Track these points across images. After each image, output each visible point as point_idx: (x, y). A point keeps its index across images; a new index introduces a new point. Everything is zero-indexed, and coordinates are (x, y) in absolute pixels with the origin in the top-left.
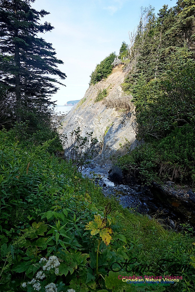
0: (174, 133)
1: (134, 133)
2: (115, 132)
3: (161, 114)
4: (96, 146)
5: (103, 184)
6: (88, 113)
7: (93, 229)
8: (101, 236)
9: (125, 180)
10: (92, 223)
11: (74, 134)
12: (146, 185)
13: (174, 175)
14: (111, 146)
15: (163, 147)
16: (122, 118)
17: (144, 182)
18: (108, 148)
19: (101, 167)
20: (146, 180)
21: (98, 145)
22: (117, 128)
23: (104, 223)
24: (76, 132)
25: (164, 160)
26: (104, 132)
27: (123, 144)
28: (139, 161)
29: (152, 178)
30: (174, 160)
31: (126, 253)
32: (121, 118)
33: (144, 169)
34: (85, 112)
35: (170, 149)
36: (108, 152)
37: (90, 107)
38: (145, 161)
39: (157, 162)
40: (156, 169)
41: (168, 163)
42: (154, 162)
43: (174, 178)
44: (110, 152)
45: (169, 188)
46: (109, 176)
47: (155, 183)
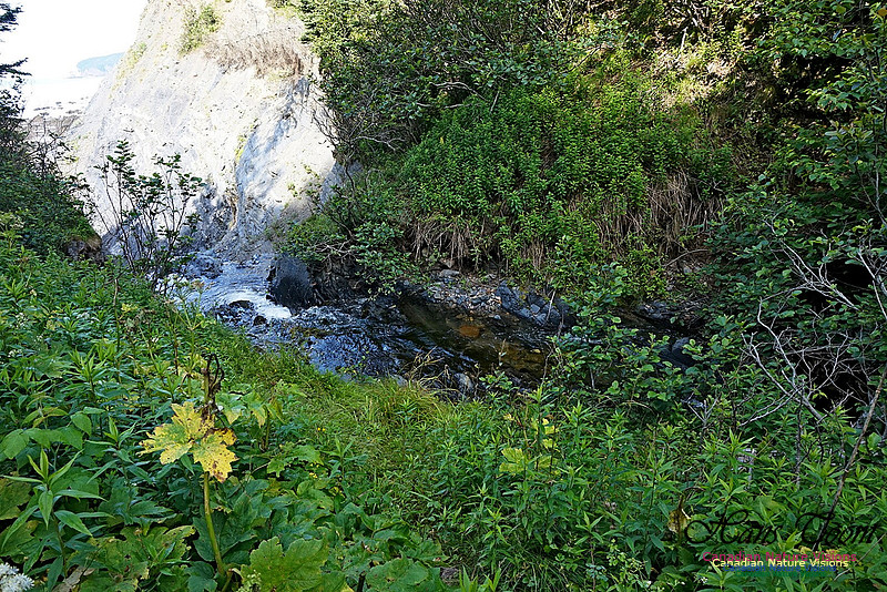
0: (442, 127)
1: (328, 143)
2: (267, 151)
3: (392, 71)
4: (214, 203)
5: (254, 318)
6: (162, 96)
7: (168, 447)
8: (200, 460)
9: (320, 292)
10: (165, 431)
11: (109, 169)
12: (382, 294)
13: (456, 251)
14: (263, 196)
15: (415, 174)
16: (281, 99)
17: (374, 286)
18: (254, 204)
19: (241, 267)
20: (378, 279)
21: (222, 200)
22: (271, 134)
23: (207, 421)
24: (114, 162)
25: (422, 212)
26: (232, 156)
27: (299, 185)
28: (351, 227)
29: (396, 271)
30: (450, 208)
31: (325, 490)
32: (281, 102)
33: (370, 249)
34: (153, 92)
35: (436, 176)
36: (256, 216)
37: (167, 75)
38: (369, 223)
39: (403, 220)
40: (405, 241)
41: (435, 218)
42: (397, 223)
43: (456, 261)
44: (262, 216)
45: (448, 290)
46: (272, 290)
47: (407, 283)
